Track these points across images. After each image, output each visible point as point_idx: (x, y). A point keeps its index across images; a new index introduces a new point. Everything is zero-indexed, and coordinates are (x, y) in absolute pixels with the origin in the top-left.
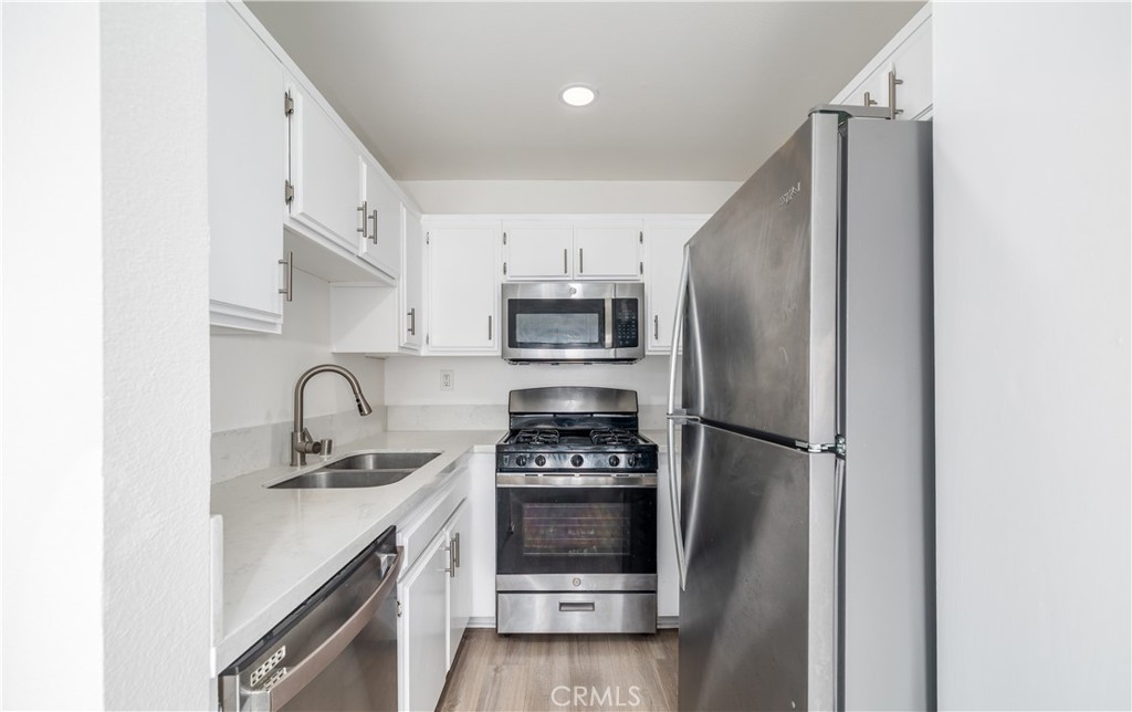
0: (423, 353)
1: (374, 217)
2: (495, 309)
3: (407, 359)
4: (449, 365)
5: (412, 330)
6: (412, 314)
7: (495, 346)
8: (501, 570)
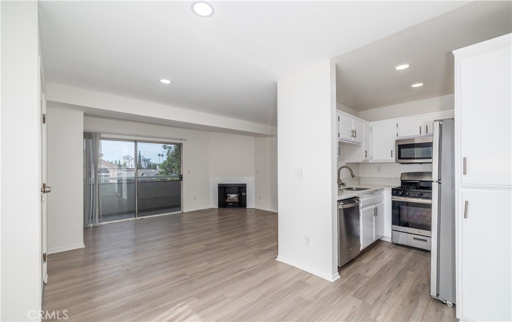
0: (370, 162)
1: (355, 132)
2: (393, 148)
3: (366, 164)
4: (379, 165)
5: (366, 156)
6: (366, 152)
7: (394, 159)
8: (393, 224)
